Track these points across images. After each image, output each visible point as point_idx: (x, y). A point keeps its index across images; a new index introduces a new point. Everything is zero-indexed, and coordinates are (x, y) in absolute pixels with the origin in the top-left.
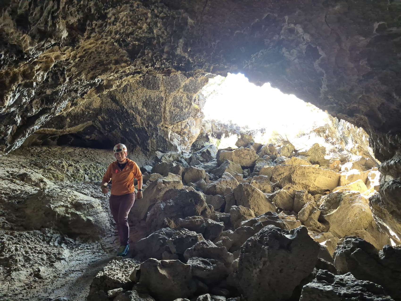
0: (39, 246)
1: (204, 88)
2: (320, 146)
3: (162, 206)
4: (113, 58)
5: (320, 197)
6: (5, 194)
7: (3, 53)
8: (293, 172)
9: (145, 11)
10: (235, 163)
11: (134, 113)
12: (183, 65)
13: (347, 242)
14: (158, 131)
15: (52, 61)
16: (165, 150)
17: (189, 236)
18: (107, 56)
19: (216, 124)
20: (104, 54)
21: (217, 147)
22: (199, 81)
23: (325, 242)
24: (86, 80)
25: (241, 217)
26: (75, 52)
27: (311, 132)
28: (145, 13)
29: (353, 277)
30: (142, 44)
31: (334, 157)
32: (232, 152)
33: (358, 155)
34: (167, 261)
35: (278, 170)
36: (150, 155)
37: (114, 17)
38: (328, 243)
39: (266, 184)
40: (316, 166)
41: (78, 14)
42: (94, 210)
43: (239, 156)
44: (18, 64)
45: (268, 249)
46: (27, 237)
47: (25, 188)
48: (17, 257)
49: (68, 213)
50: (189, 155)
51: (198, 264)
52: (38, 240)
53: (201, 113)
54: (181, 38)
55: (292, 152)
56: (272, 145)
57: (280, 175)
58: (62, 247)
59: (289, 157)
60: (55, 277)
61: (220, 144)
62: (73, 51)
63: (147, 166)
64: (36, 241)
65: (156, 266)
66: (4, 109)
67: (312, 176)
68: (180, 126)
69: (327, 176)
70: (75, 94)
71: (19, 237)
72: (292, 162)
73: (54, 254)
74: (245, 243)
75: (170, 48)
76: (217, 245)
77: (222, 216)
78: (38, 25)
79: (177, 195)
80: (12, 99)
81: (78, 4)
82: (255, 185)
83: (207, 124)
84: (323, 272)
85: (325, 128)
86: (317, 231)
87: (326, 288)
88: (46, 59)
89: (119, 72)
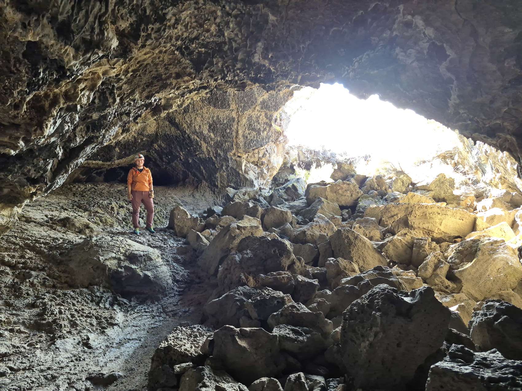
0: (87, 308)
1: (287, 103)
2: (447, 177)
3: (237, 258)
4: (174, 70)
5: (448, 246)
6: (45, 244)
7: (41, 70)
8: (411, 213)
9: (213, 9)
10: (331, 202)
11: (198, 139)
12: (262, 75)
13: (488, 308)
14: (229, 161)
15: (99, 78)
16: (238, 185)
17: (274, 297)
18: (166, 69)
19: (304, 151)
20: (162, 66)
21: (305, 181)
22: (281, 95)
23: (457, 306)
24: (141, 100)
25: (341, 273)
26: (127, 65)
27: (434, 158)
28: (214, 10)
29: (500, 355)
30: (209, 51)
31: (467, 191)
32: (326, 188)
33: (500, 188)
34: (248, 329)
35: (389, 210)
36: (219, 193)
37: (174, 18)
38: (461, 308)
39: (373, 229)
40: (442, 205)
41: (130, 16)
42: (152, 263)
43: (335, 192)
44: (59, 82)
45: (381, 316)
46: (72, 297)
47: (68, 236)
48: (62, 321)
49: (121, 267)
50: (269, 192)
51: (287, 333)
52: (85, 301)
53: (284, 136)
54: (259, 41)
55: (408, 186)
56: (381, 177)
57: (392, 216)
58: (114, 310)
59: (404, 193)
60: (107, 346)
61: (310, 177)
62: (124, 64)
63: (216, 207)
64: (83, 302)
65: (234, 336)
66: (43, 140)
67: (437, 219)
68: (257, 155)
69: (458, 218)
70: (127, 117)
71: (62, 296)
72: (409, 199)
73: (105, 318)
74: (349, 307)
75: (245, 55)
76: (310, 309)
77: (316, 272)
78: (82, 34)
79: (255, 244)
80: (52, 127)
81: (130, 4)
82: (358, 230)
83: (291, 152)
84: (458, 348)
85: (453, 152)
86: (445, 292)
87: (463, 370)
88: (93, 76)
89: (181, 88)
